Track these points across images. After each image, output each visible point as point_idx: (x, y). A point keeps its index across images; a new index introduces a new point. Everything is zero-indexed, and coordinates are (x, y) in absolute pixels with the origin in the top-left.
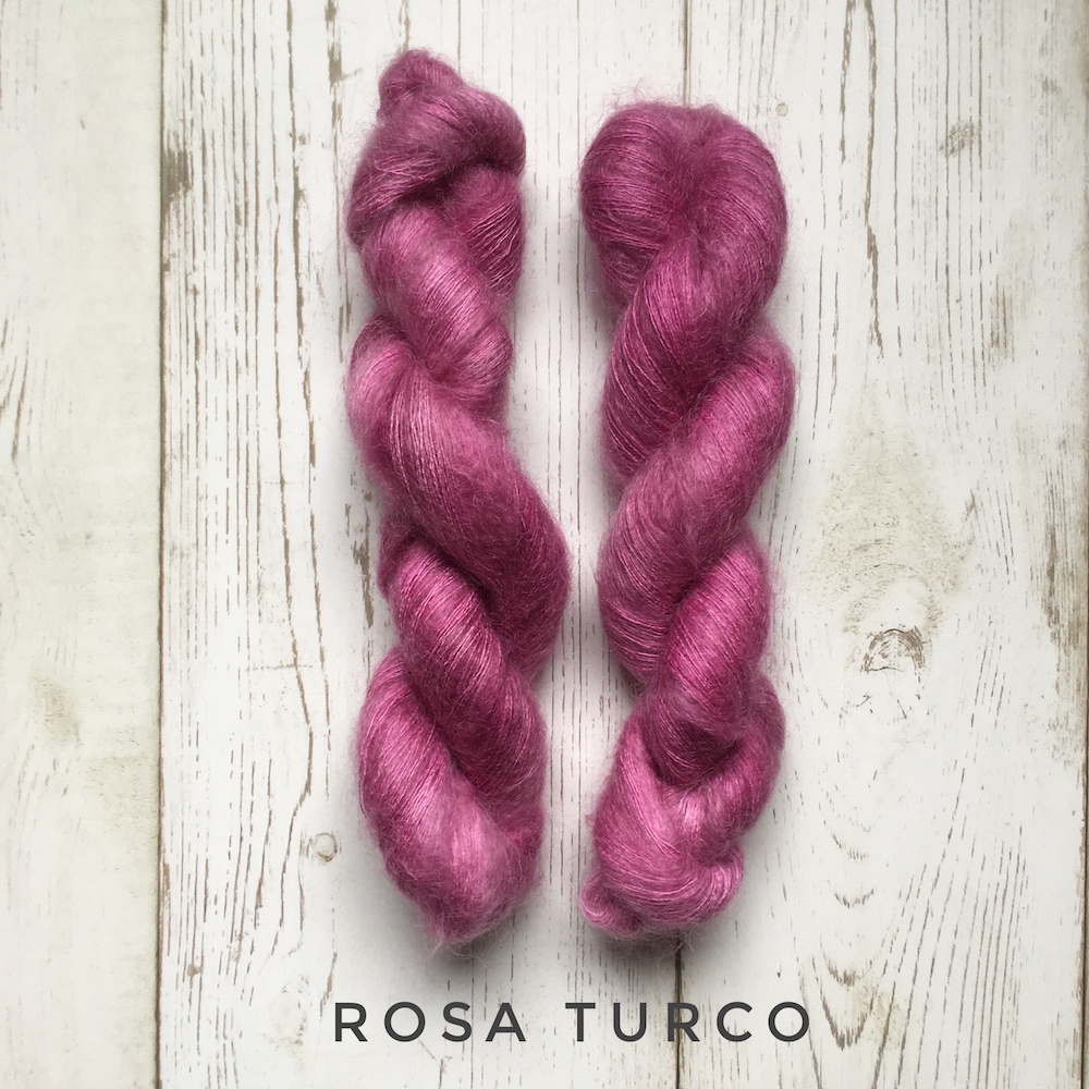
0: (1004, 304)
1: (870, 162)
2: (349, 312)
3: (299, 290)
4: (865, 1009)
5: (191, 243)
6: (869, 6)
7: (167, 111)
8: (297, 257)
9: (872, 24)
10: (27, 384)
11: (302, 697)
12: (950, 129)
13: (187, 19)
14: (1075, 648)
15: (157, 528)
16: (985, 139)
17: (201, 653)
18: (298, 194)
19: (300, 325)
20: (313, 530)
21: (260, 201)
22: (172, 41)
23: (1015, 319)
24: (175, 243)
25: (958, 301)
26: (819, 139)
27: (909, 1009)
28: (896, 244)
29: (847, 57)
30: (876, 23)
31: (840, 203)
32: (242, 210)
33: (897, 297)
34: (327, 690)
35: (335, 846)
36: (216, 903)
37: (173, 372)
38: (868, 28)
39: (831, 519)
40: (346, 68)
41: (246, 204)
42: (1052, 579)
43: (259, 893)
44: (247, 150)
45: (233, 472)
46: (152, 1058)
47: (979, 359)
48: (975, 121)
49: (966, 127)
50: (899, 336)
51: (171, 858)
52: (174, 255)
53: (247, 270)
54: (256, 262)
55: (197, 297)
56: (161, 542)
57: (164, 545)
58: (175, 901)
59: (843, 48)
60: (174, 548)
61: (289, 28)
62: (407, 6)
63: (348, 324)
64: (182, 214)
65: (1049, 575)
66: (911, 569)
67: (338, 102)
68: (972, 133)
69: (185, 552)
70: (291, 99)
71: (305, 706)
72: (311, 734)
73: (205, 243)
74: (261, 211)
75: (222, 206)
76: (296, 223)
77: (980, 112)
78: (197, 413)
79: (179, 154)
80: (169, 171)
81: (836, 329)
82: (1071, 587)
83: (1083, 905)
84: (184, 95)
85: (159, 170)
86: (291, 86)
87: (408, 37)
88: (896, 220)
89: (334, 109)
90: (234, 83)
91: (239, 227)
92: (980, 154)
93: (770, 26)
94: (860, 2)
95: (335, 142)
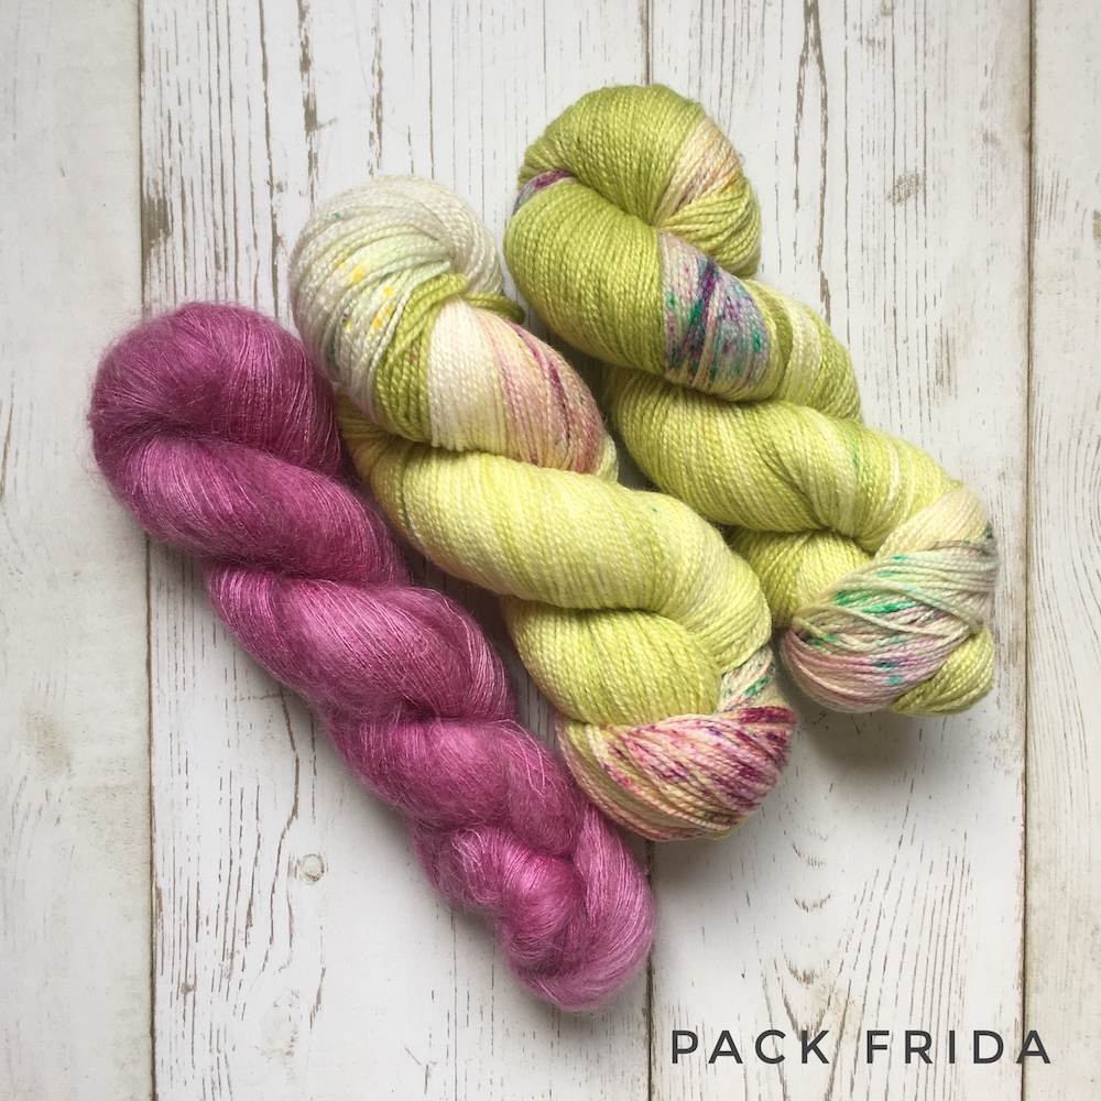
0: (947, 345)
1: (822, 211)
4: (824, 1006)
5: (172, 287)
6: (820, 60)
7: (146, 159)
8: (276, 301)
9: (823, 79)
10: (13, 426)
11: (288, 725)
12: (897, 178)
13: (164, 68)
14: (1014, 666)
15: (144, 565)
16: (929, 188)
17: (189, 686)
18: (276, 240)
21: (239, 247)
22: (150, 92)
23: (957, 359)
24: (156, 288)
25: (905, 342)
26: (774, 189)
27: (864, 1005)
28: (847, 288)
29: (800, 110)
30: (827, 77)
31: (795, 249)
32: (222, 255)
33: (849, 338)
35: (322, 866)
36: (207, 924)
38: (820, 83)
40: (321, 117)
41: (226, 250)
43: (249, 914)
44: (226, 198)
46: (149, 1073)
47: (925, 399)
48: (921, 175)
49: (912, 177)
51: (163, 882)
52: (155, 300)
56: (148, 578)
57: (151, 582)
58: (168, 924)
59: (796, 101)
60: (160, 584)
61: (265, 79)
62: (379, 58)
64: (163, 260)
67: (314, 151)
68: (917, 183)
69: (171, 588)
70: (268, 148)
71: (290, 734)
72: (297, 761)
73: (185, 289)
74: (240, 256)
75: (202, 252)
76: (274, 269)
77: (925, 163)
79: (158, 201)
80: (149, 219)
82: (1010, 609)
83: (1022, 903)
84: (162, 143)
85: (139, 217)
86: (268, 135)
87: (381, 88)
88: (847, 266)
89: (310, 157)
90: (211, 132)
91: (220, 273)
92: (925, 203)
93: (728, 79)
94: (812, 56)
95: (312, 190)
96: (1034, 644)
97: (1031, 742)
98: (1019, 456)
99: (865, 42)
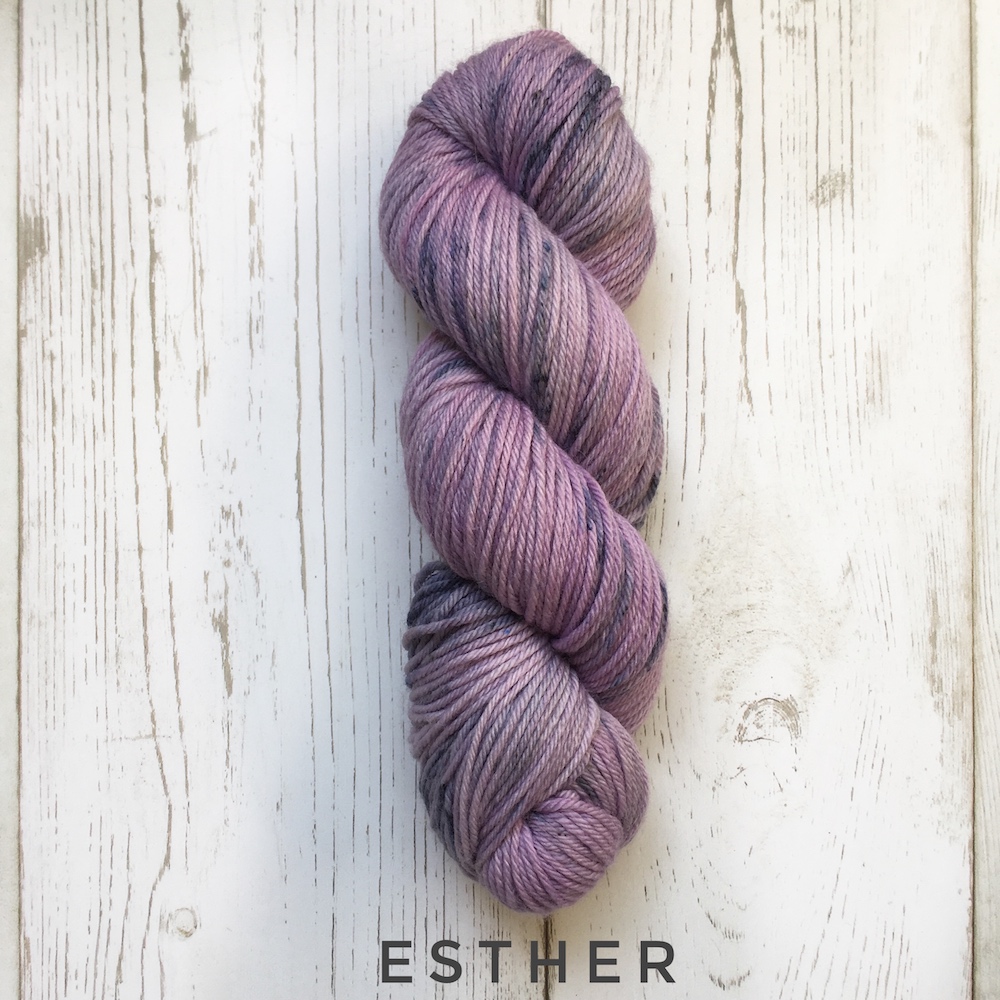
0: (879, 360)
1: (737, 215)
2: (206, 374)
3: (156, 354)
5: (48, 308)
6: (734, 52)
7: (23, 175)
8: (153, 320)
9: (738, 73)
11: (161, 768)
12: (820, 178)
13: (42, 83)
14: (959, 718)
15: (16, 596)
16: (857, 188)
17: (59, 724)
18: (154, 257)
19: (157, 389)
20: (171, 597)
21: (116, 264)
22: (27, 106)
23: (891, 374)
24: (31, 309)
25: (831, 357)
26: (684, 192)
28: (766, 297)
29: (712, 106)
30: (742, 70)
31: (707, 256)
32: (98, 274)
33: (768, 353)
34: (186, 762)
35: (195, 921)
36: (76, 978)
37: (30, 438)
38: (734, 76)
39: (701, 583)
40: (201, 128)
41: (102, 268)
42: (934, 646)
43: (119, 969)
44: (103, 214)
45: (90, 540)
47: (854, 418)
48: (848, 173)
49: (837, 175)
50: (770, 393)
51: (31, 932)
52: (30, 321)
53: (103, 335)
54: (113, 327)
55: (55, 363)
56: (19, 611)
57: (23, 615)
58: (36, 976)
59: (708, 97)
60: (32, 617)
61: (144, 90)
62: (262, 64)
63: (205, 387)
64: (38, 280)
65: (931, 641)
66: (786, 635)
67: (193, 163)
68: (843, 182)
69: (43, 621)
70: (147, 162)
71: (164, 778)
72: (170, 807)
73: (61, 309)
74: (117, 274)
75: (79, 271)
76: (152, 286)
77: (852, 160)
78: (55, 480)
79: (36, 219)
80: (25, 236)
81: (704, 386)
82: (954, 654)
83: (970, 988)
84: (40, 159)
85: (16, 236)
86: (146, 148)
87: (263, 97)
88: (765, 273)
89: (189, 169)
90: (89, 146)
91: (96, 291)
92: (852, 204)
93: (632, 76)
94: (725, 47)
95: (191, 205)
96: (981, 694)
97: (979, 805)
98: (964, 483)
99: (784, 32)
